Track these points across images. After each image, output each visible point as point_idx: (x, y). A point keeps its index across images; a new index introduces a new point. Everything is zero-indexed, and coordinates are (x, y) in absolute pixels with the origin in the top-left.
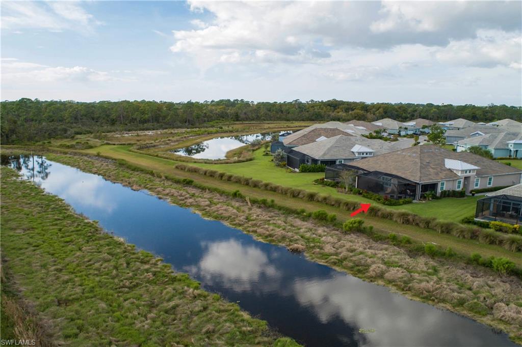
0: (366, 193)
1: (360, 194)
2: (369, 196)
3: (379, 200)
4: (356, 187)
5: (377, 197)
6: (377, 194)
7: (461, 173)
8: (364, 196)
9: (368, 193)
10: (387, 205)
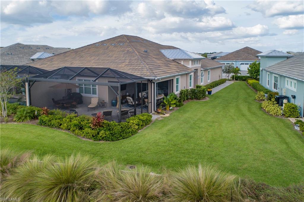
0: (47, 114)
1: (34, 117)
2: (53, 122)
3: (81, 128)
4: (28, 104)
5: (75, 122)
6: (73, 115)
7: (192, 64)
8: (43, 123)
9: (52, 114)
10: (103, 139)
